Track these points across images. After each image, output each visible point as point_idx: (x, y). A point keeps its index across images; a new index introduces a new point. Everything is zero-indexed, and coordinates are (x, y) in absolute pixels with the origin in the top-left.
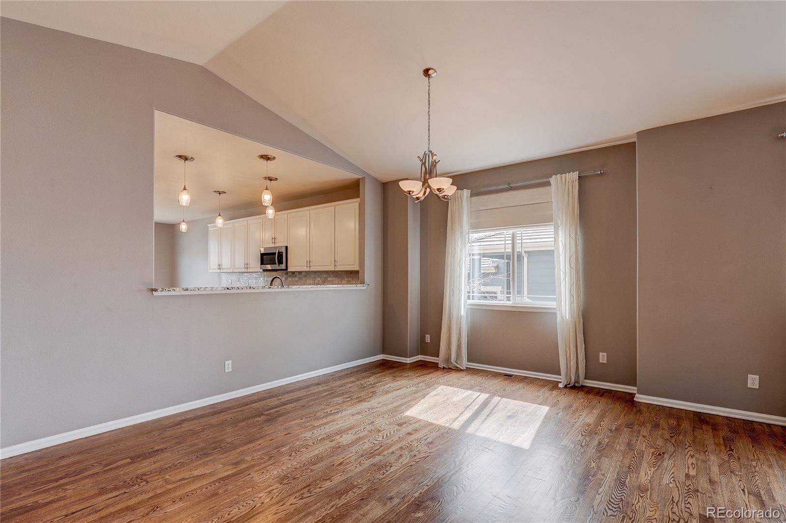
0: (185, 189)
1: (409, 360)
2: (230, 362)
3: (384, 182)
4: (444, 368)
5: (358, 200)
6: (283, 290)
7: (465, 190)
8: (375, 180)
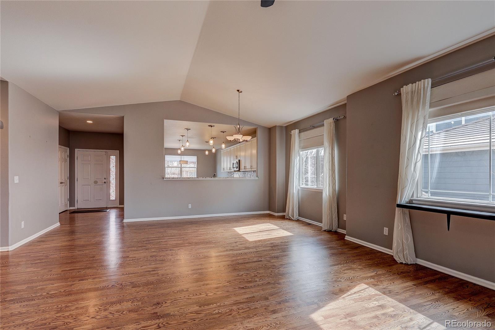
0: (188, 141)
1: (276, 214)
2: (190, 205)
3: (269, 127)
4: (287, 219)
5: (256, 138)
6: (211, 179)
7: (296, 130)
8: (264, 128)
